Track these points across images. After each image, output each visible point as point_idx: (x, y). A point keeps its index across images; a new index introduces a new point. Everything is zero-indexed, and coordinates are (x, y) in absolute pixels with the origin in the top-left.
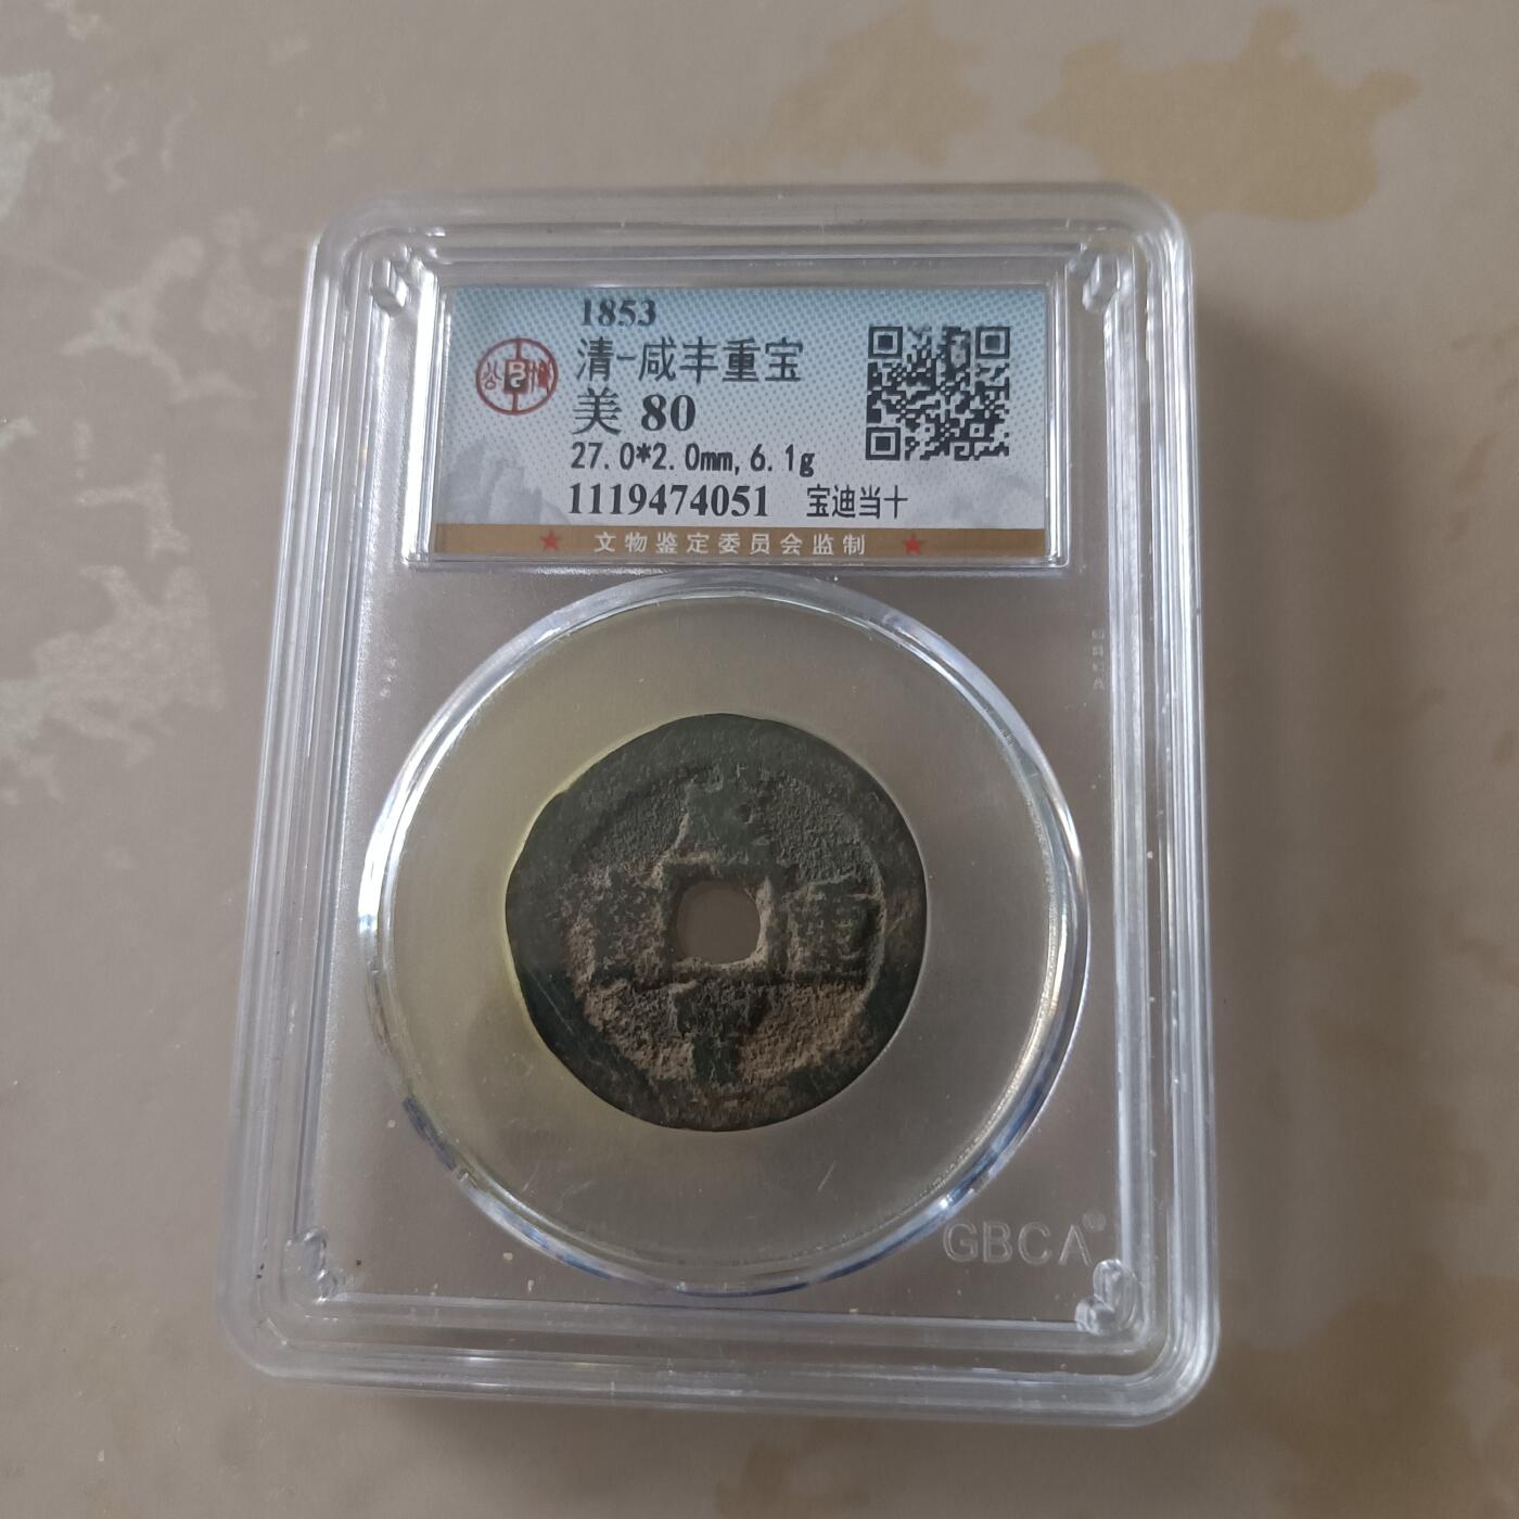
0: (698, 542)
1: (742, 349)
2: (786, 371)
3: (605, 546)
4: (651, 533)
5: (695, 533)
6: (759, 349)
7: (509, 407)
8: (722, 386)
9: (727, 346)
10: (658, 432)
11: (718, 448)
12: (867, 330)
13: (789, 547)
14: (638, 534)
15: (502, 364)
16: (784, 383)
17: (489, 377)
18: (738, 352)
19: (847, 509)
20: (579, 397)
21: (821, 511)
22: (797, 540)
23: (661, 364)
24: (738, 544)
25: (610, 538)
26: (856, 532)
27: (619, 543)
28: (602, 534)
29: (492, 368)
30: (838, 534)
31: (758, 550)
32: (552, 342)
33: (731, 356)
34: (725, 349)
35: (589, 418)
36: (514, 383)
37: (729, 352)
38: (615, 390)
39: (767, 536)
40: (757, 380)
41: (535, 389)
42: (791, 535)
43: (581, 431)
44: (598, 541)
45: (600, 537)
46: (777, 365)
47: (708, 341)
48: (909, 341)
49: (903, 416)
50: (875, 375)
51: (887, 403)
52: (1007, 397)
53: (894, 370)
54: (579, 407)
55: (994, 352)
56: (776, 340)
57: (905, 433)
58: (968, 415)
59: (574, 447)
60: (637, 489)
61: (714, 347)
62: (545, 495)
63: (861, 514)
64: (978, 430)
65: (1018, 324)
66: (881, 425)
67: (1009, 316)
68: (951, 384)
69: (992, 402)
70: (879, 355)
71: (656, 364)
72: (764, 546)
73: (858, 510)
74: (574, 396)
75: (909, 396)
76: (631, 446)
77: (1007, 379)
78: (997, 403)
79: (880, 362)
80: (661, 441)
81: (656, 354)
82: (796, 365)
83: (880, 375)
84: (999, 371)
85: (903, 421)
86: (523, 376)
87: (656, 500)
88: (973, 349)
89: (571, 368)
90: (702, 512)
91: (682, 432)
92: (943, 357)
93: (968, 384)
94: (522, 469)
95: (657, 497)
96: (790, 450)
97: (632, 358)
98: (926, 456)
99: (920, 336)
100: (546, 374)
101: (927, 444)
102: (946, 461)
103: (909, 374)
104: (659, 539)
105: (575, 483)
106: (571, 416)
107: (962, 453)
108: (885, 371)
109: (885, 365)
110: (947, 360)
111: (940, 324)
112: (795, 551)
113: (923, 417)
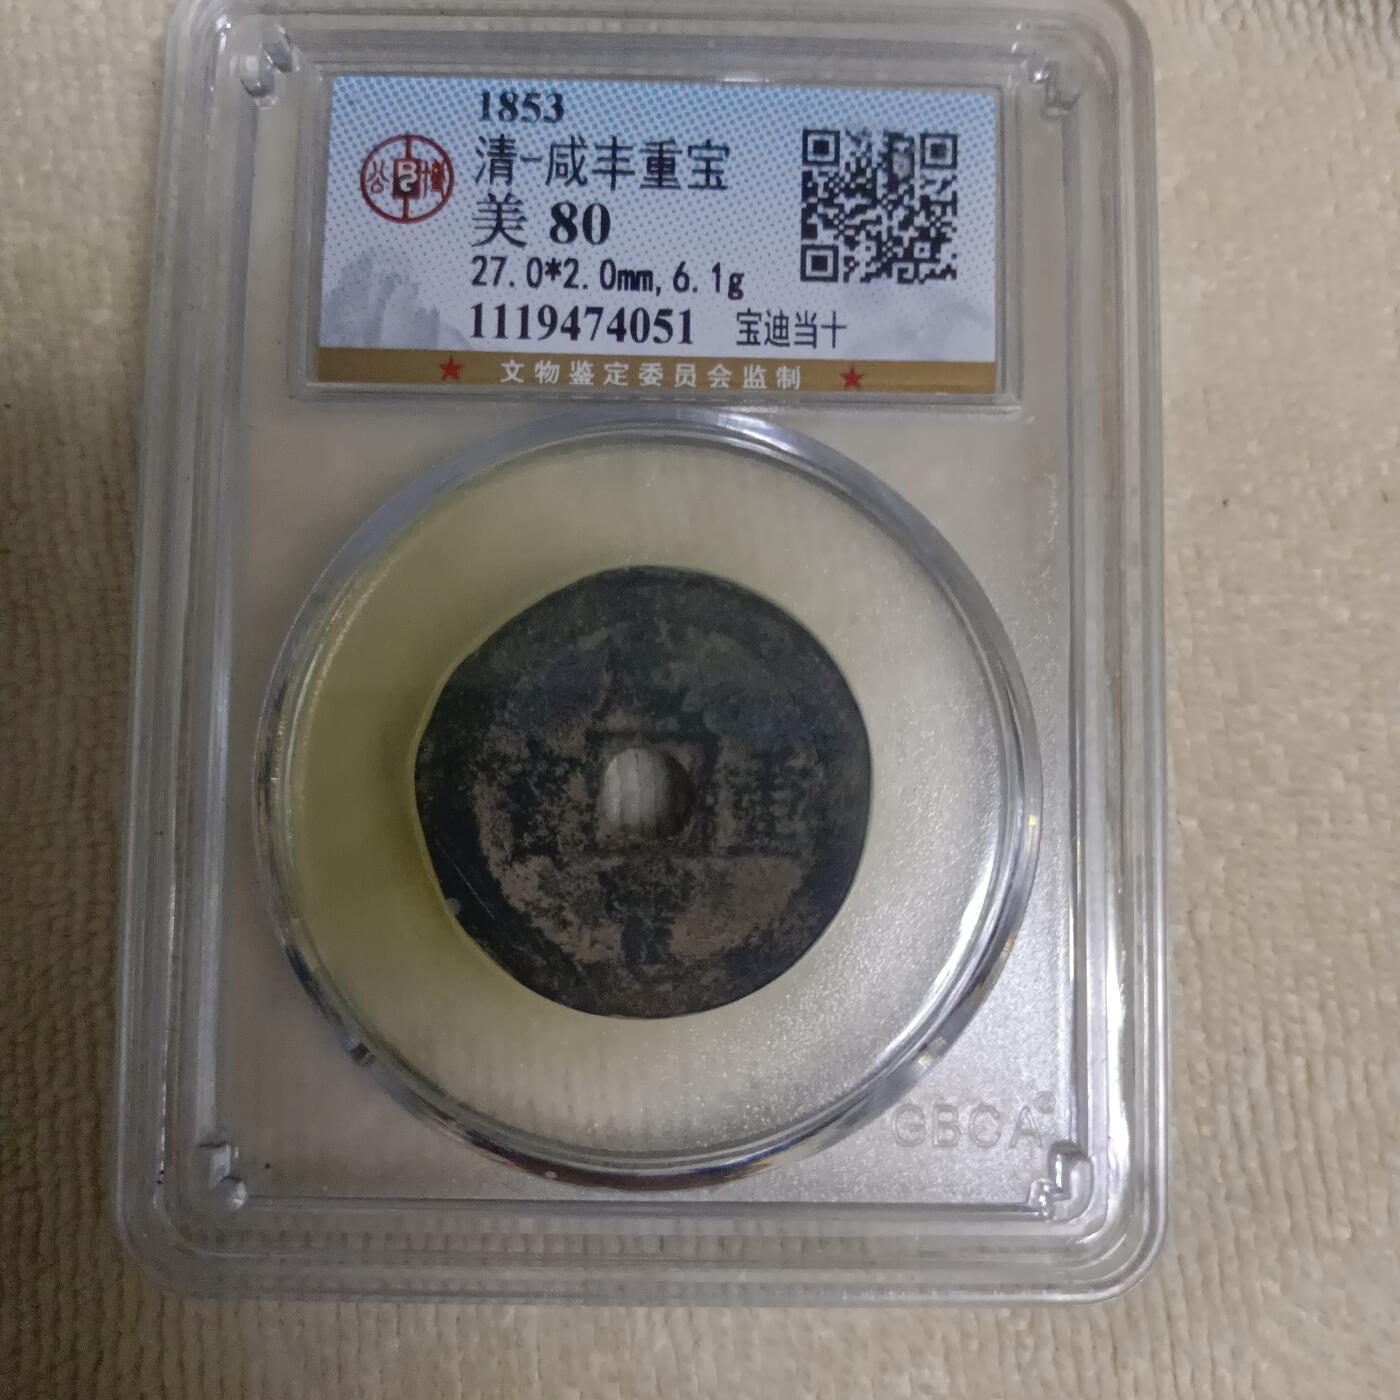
0: (617, 372)
1: (661, 152)
2: (711, 179)
3: (512, 376)
4: (565, 361)
5: (613, 363)
6: (680, 152)
7: (399, 214)
8: (640, 193)
9: (644, 147)
10: (568, 246)
11: (636, 266)
12: (801, 134)
13: (717, 380)
14: (549, 363)
15: (390, 164)
16: (707, 192)
17: (375, 179)
18: (657, 155)
19: (781, 337)
20: (478, 203)
21: (752, 339)
22: (726, 372)
23: (570, 168)
24: (661, 375)
25: (517, 367)
26: (791, 363)
27: (528, 374)
28: (509, 362)
29: (379, 168)
30: (771, 365)
31: (685, 381)
32: (446, 139)
33: (649, 160)
34: (641, 151)
35: (492, 228)
36: (404, 186)
37: (647, 155)
38: (520, 197)
39: (693, 367)
40: (679, 187)
41: (429, 192)
42: (720, 366)
43: (482, 243)
44: (504, 369)
45: (507, 366)
46: (701, 171)
47: (624, 141)
48: (847, 149)
49: (841, 232)
50: (810, 185)
51: (824, 217)
52: (955, 213)
53: (831, 179)
54: (478, 215)
55: (940, 162)
56: (700, 142)
57: (844, 251)
58: (912, 232)
59: (475, 259)
60: (547, 311)
61: (629, 148)
62: (444, 318)
63: (797, 343)
64: (922, 250)
65: (966, 131)
66: (817, 242)
67: (956, 122)
68: (893, 197)
69: (938, 219)
70: (815, 163)
71: (565, 165)
72: (690, 378)
73: (792, 338)
74: (473, 202)
75: (847, 209)
76: (538, 261)
77: (955, 194)
78: (944, 219)
79: (815, 171)
80: (572, 257)
81: (566, 156)
82: (722, 172)
83: (816, 185)
84: (946, 184)
85: (841, 238)
86: (414, 178)
87: (568, 324)
88: (917, 157)
89: (469, 170)
90: (620, 338)
91: (596, 246)
92: (884, 165)
93: (912, 197)
94: (416, 286)
95: (570, 319)
96: (717, 269)
97: (539, 160)
98: (867, 278)
99: (857, 141)
100: (440, 175)
101: (868, 264)
102: (888, 284)
103: (847, 185)
104: (573, 369)
105: (476, 303)
106: (470, 226)
107: (906, 276)
108: (821, 181)
109: (822, 174)
110: (889, 171)
111: (881, 128)
112: (725, 385)
113: (862, 236)
